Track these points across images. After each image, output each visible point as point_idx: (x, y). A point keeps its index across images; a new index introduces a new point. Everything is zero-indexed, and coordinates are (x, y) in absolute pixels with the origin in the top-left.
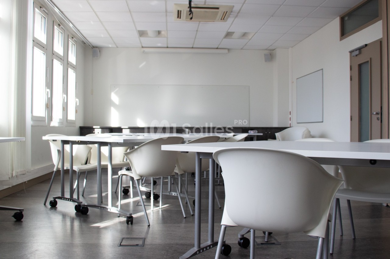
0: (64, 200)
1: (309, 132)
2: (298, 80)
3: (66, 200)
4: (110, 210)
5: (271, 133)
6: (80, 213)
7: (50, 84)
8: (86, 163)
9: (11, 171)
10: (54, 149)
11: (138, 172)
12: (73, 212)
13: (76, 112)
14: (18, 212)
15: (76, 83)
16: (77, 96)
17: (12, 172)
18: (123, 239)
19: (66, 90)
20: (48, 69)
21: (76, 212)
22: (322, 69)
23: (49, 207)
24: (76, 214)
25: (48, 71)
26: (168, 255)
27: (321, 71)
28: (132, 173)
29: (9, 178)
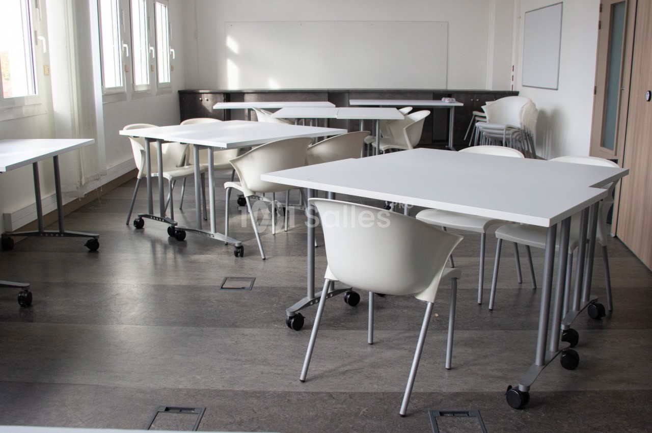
0: (153, 219)
1: (534, 105)
2: (527, 14)
3: (156, 219)
4: (213, 236)
5: (479, 100)
6: (174, 239)
7: (127, 35)
8: (183, 165)
9: (79, 179)
10: (137, 149)
11: (249, 186)
12: (166, 236)
13: (172, 68)
14: (91, 240)
15: (169, 23)
16: (171, 45)
17: (81, 179)
18: (226, 279)
19: (153, 40)
20: (123, 12)
21: (169, 236)
22: (562, 3)
23: (134, 228)
24: (170, 241)
25: (123, 14)
26: (280, 303)
27: (560, 5)
28: (240, 185)
29: (77, 188)
